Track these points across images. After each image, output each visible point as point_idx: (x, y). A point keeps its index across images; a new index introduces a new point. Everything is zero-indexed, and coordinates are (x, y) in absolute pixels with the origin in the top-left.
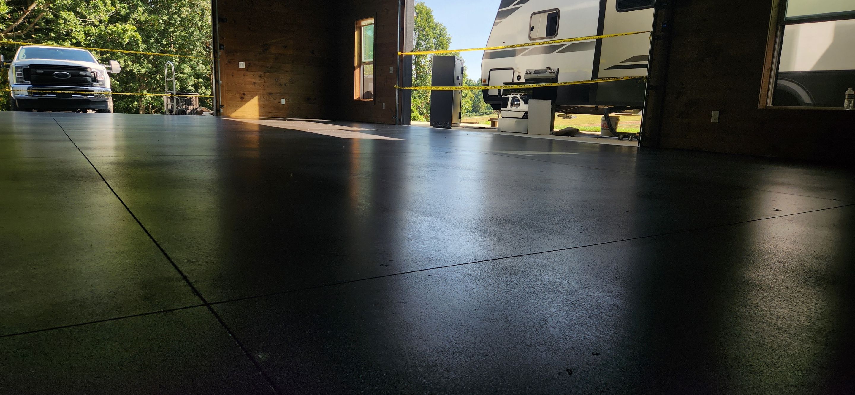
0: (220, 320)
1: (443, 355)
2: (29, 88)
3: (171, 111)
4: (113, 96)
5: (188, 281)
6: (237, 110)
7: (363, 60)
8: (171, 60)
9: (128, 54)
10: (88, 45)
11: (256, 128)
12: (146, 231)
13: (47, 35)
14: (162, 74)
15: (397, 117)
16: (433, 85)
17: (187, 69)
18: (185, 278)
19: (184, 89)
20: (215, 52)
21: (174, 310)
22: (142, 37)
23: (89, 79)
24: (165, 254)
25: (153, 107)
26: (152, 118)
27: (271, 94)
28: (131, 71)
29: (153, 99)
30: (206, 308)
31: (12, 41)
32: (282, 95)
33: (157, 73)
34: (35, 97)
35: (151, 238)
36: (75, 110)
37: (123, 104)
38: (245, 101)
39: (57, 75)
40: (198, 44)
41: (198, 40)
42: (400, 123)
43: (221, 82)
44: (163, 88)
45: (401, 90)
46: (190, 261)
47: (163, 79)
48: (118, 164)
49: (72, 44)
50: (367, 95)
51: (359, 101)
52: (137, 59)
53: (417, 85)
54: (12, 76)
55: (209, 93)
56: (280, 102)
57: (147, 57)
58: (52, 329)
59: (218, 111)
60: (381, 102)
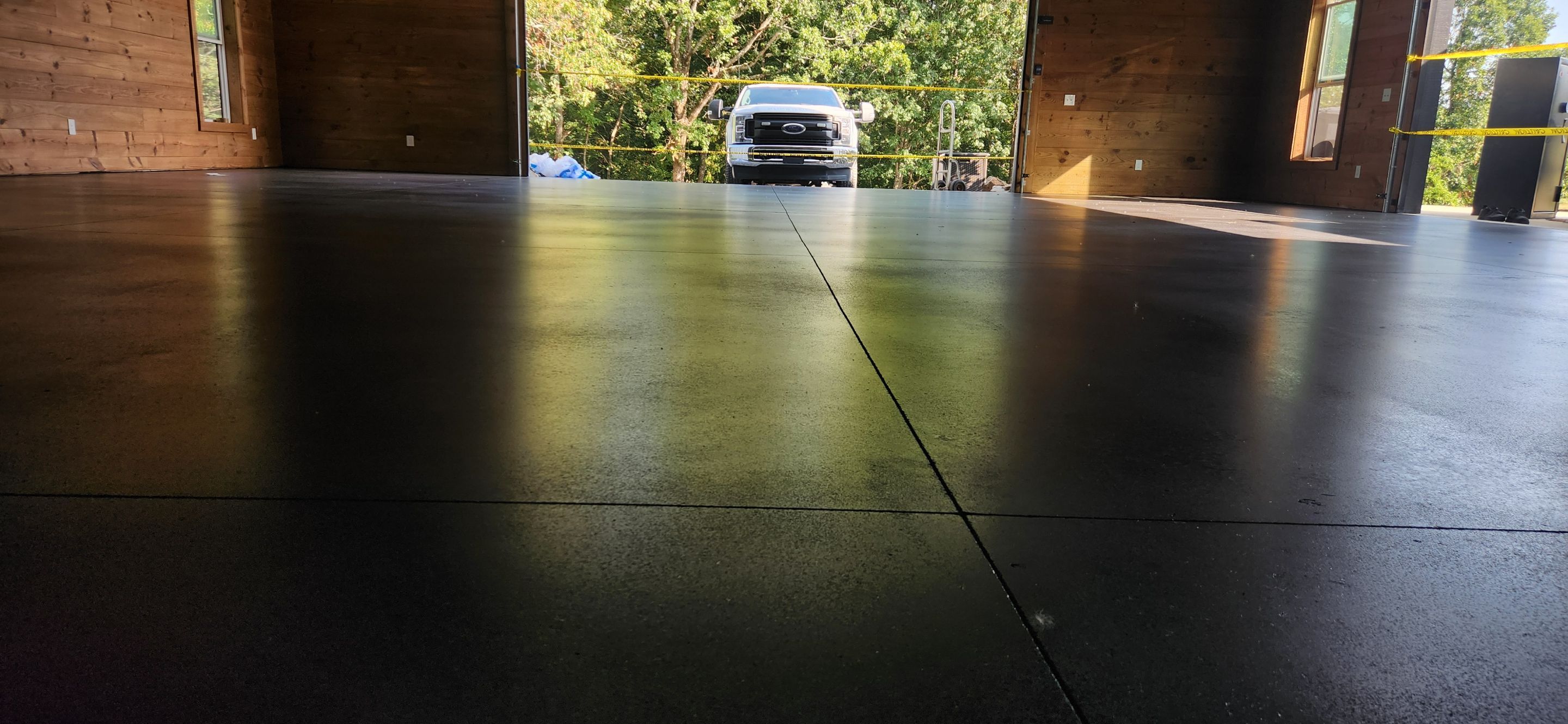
0: (980, 544)
2: (750, 150)
3: (942, 185)
4: (860, 161)
5: (936, 470)
6: (1051, 181)
7: (1321, 76)
8: (952, 97)
9: (888, 91)
10: (834, 80)
11: (1081, 216)
12: (883, 380)
13: (781, 66)
14: (936, 122)
15: (1387, 197)
16: (1491, 124)
17: (976, 111)
18: (932, 464)
19: (966, 147)
20: (1026, 78)
21: (911, 512)
22: (912, 61)
23: (829, 134)
24: (907, 421)
25: (916, 178)
26: (914, 194)
27: (1117, 151)
28: (890, 117)
29: (918, 163)
30: (959, 518)
31: (735, 79)
32: (1139, 153)
33: (927, 119)
34: (756, 163)
35: (890, 392)
36: (805, 183)
37: (871, 173)
38: (1065, 166)
39: (787, 128)
40: (998, 66)
41: (999, 60)
42: (1395, 207)
43: (1028, 133)
44: (934, 145)
45: (1405, 137)
46: (943, 437)
47: (936, 130)
48: (857, 270)
49: (813, 79)
50: (1323, 148)
51: (1301, 163)
52: (901, 98)
53: (1452, 125)
54: (732, 130)
55: (1007, 151)
56: (1133, 167)
57: (914, 94)
59: (1018, 183)
60: (1353, 164)
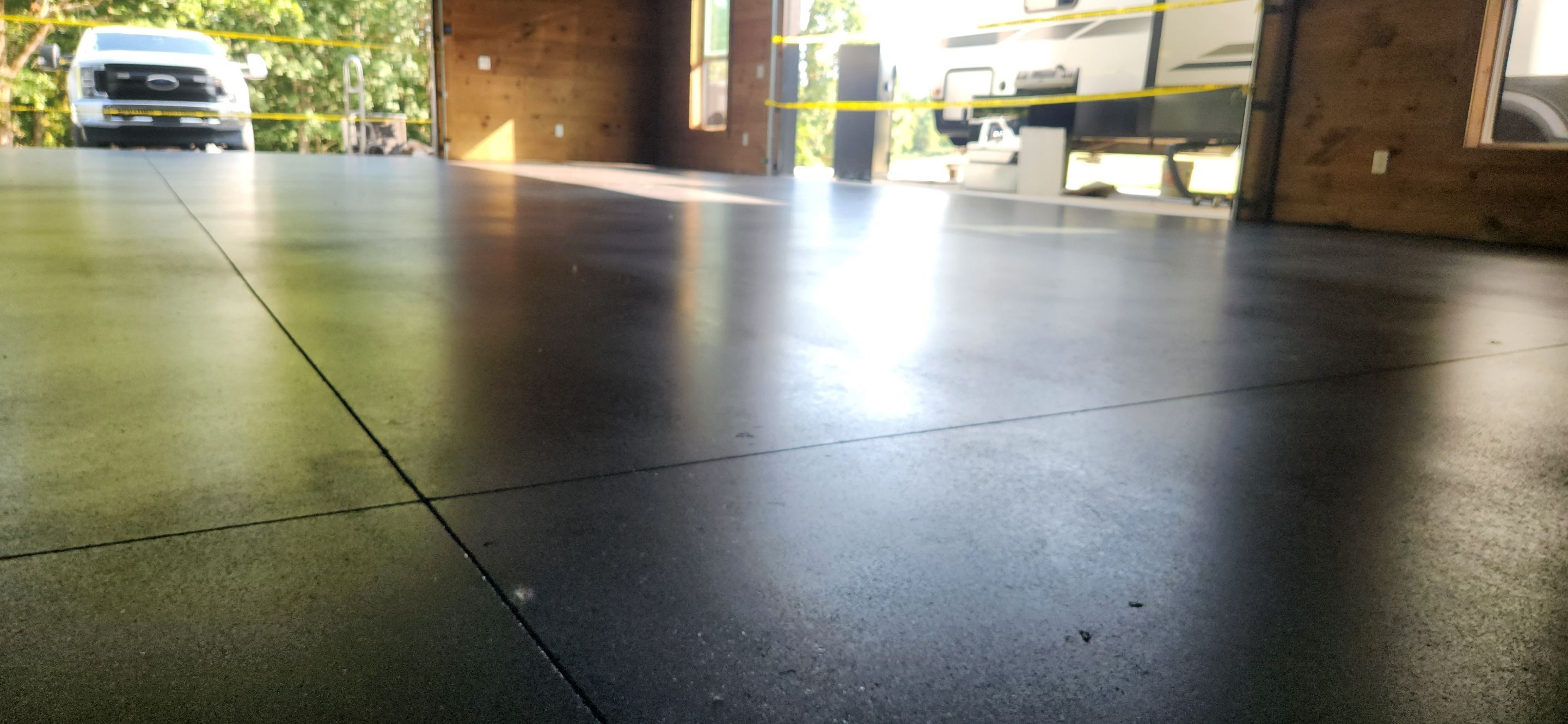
0: (448, 529)
1: (850, 601)
2: (105, 107)
3: (356, 149)
4: (255, 122)
5: (390, 458)
6: (475, 146)
7: (708, 52)
8: (356, 53)
9: (279, 44)
10: (209, 28)
11: (510, 182)
12: (315, 367)
13: (135, 8)
14: (341, 80)
15: (770, 161)
16: (840, 100)
17: (385, 70)
18: (385, 452)
19: (378, 108)
20: (436, 38)
21: (367, 509)
22: (304, 12)
23: (211, 90)
24: (350, 410)
25: (324, 142)
26: (324, 159)
27: (536, 117)
28: (285, 75)
29: (325, 126)
30: (423, 507)
31: (73, 21)
32: (559, 118)
33: (330, 77)
34: (116, 122)
35: (324, 379)
36: (185, 147)
37: (269, 136)
38: (488, 130)
39: (153, 82)
40: (404, 23)
41: (403, 17)
42: (776, 170)
43: (445, 95)
44: (341, 105)
45: (777, 110)
46: (393, 423)
47: (341, 89)
48: (264, 245)
49: (180, 25)
50: (715, 119)
51: (699, 133)
52: (295, 52)
53: (809, 100)
54: (75, 84)
55: (424, 115)
56: (553, 133)
57: (312, 49)
58: (154, 538)
59: (440, 149)
60: (740, 133)
